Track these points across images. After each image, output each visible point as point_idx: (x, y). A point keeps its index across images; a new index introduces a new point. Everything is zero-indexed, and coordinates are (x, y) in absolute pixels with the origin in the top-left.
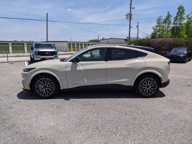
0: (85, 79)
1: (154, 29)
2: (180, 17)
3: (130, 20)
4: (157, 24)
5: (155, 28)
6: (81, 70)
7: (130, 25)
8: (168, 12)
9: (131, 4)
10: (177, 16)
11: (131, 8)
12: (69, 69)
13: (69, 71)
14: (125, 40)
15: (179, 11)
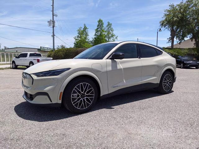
0: (124, 80)
1: (76, 40)
2: (100, 29)
3: (53, 27)
4: (78, 35)
5: (76, 38)
6: (122, 69)
7: (53, 33)
8: (84, 24)
9: (53, 11)
10: (97, 29)
11: (53, 15)
12: (110, 68)
13: (110, 71)
14: (38, 50)
15: (99, 24)
